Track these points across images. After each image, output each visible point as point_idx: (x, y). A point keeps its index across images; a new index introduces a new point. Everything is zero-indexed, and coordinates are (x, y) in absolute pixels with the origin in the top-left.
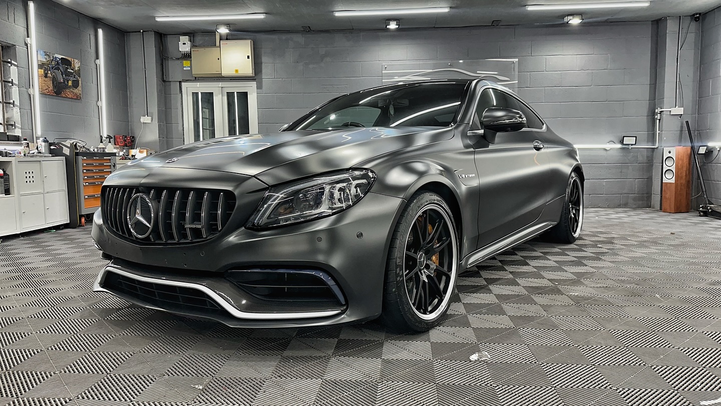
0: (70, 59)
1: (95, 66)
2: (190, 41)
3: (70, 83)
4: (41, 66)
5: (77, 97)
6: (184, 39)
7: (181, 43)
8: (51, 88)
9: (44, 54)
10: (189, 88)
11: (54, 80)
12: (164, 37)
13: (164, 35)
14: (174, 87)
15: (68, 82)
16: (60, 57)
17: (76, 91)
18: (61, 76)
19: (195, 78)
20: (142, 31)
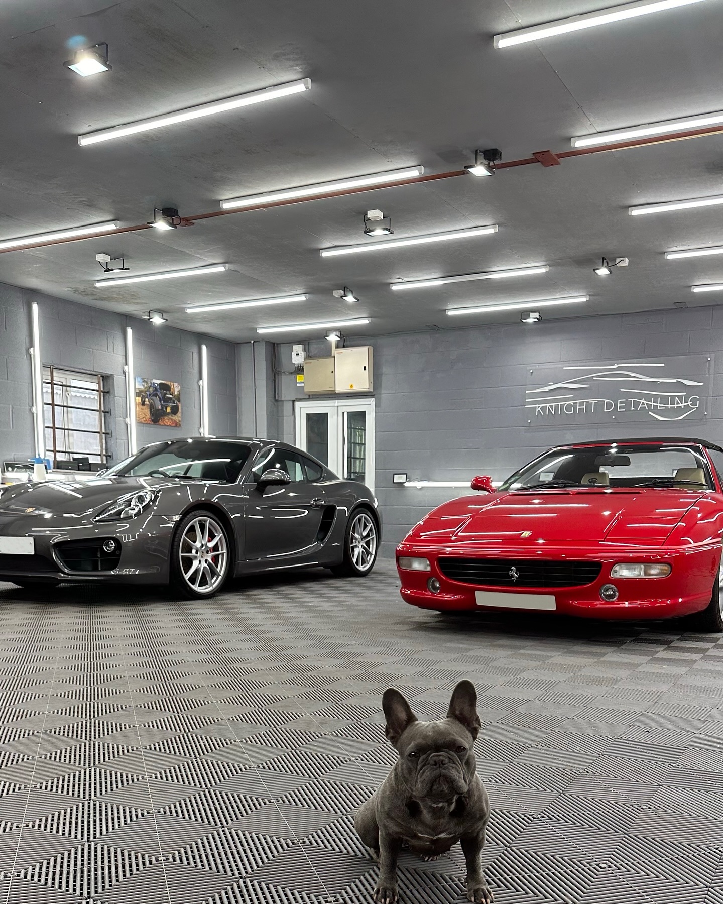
0: (168, 383)
1: (197, 388)
2: (305, 351)
3: (169, 410)
4: (138, 394)
5: (176, 424)
6: (298, 348)
7: (294, 354)
8: (148, 416)
9: (141, 381)
10: (304, 409)
11: (152, 407)
12: (278, 346)
13: (278, 344)
14: (287, 407)
15: (166, 409)
16: (159, 382)
17: (175, 418)
18: (159, 402)
19: (309, 396)
20: (252, 342)
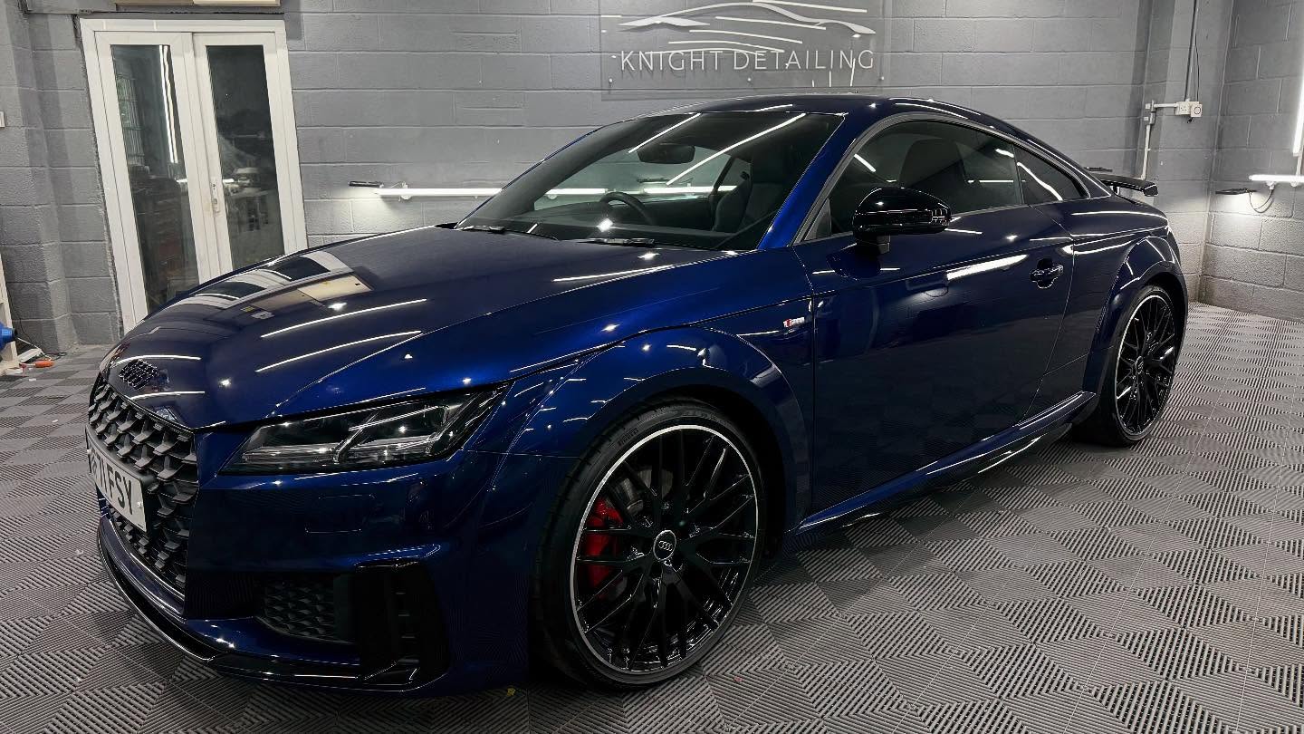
14: (59, 28)
19: (117, 7)
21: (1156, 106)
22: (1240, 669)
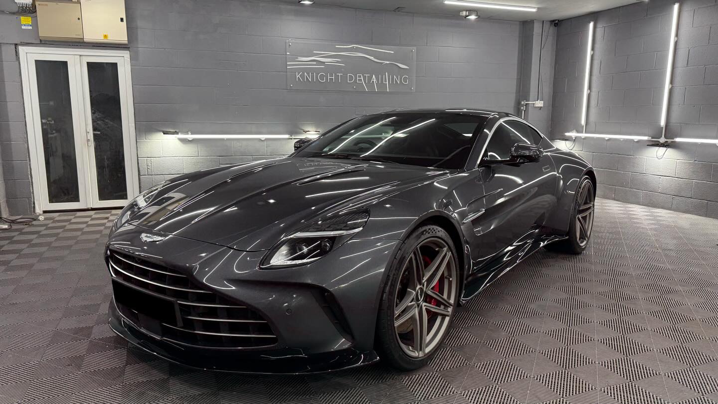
10: (30, 55)
14: (7, 50)
19: (41, 41)
21: (526, 103)
22: (595, 389)
